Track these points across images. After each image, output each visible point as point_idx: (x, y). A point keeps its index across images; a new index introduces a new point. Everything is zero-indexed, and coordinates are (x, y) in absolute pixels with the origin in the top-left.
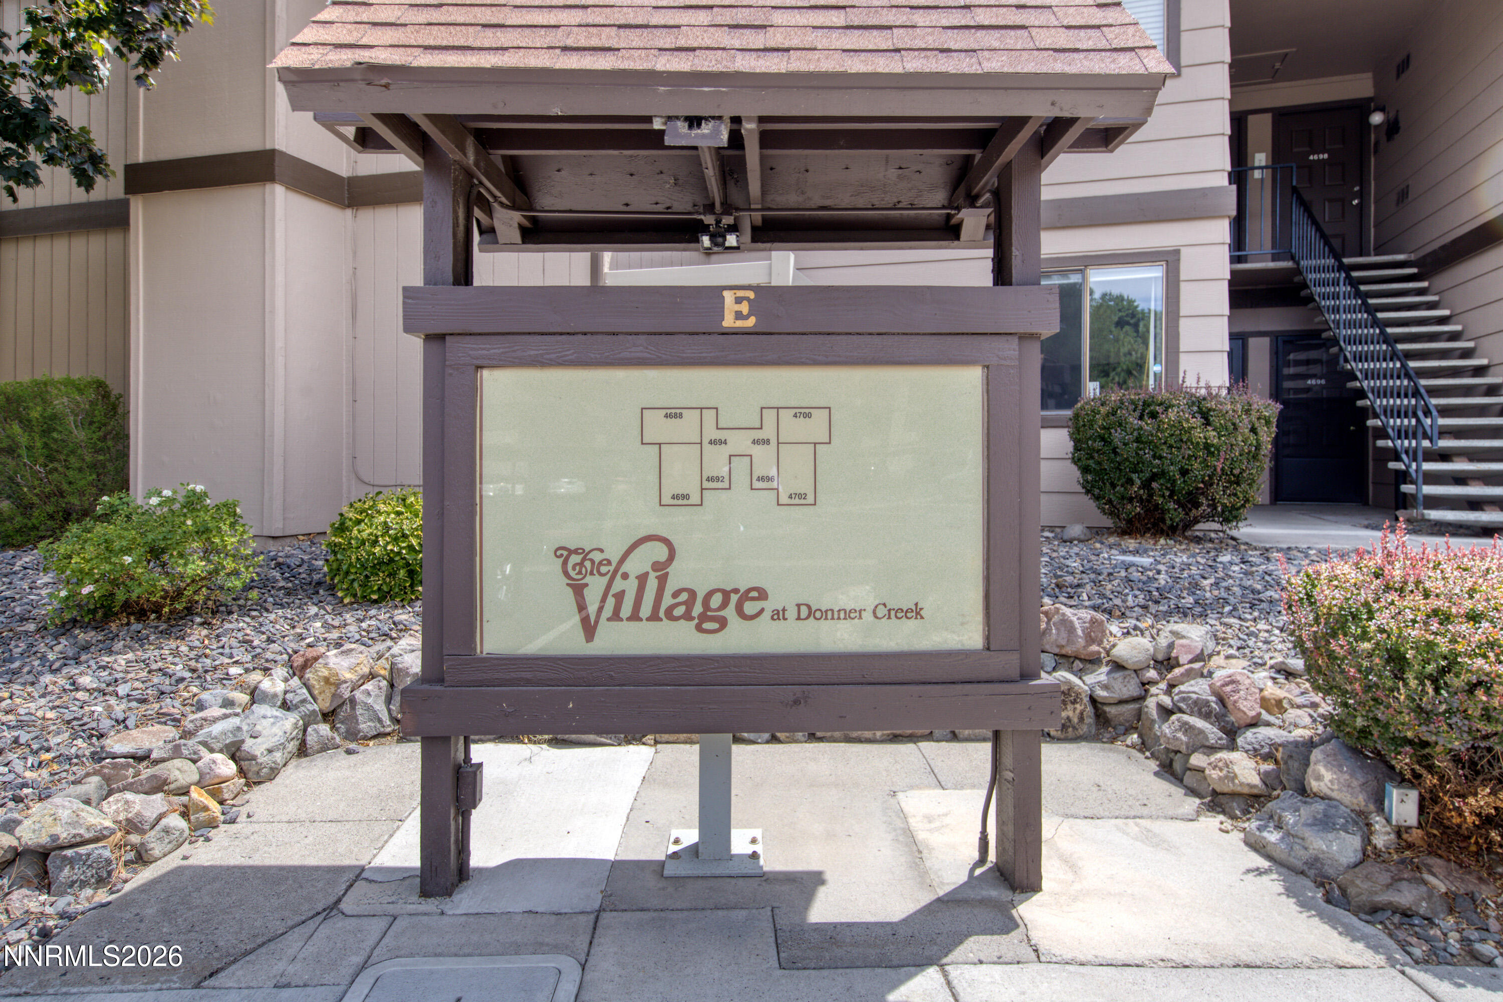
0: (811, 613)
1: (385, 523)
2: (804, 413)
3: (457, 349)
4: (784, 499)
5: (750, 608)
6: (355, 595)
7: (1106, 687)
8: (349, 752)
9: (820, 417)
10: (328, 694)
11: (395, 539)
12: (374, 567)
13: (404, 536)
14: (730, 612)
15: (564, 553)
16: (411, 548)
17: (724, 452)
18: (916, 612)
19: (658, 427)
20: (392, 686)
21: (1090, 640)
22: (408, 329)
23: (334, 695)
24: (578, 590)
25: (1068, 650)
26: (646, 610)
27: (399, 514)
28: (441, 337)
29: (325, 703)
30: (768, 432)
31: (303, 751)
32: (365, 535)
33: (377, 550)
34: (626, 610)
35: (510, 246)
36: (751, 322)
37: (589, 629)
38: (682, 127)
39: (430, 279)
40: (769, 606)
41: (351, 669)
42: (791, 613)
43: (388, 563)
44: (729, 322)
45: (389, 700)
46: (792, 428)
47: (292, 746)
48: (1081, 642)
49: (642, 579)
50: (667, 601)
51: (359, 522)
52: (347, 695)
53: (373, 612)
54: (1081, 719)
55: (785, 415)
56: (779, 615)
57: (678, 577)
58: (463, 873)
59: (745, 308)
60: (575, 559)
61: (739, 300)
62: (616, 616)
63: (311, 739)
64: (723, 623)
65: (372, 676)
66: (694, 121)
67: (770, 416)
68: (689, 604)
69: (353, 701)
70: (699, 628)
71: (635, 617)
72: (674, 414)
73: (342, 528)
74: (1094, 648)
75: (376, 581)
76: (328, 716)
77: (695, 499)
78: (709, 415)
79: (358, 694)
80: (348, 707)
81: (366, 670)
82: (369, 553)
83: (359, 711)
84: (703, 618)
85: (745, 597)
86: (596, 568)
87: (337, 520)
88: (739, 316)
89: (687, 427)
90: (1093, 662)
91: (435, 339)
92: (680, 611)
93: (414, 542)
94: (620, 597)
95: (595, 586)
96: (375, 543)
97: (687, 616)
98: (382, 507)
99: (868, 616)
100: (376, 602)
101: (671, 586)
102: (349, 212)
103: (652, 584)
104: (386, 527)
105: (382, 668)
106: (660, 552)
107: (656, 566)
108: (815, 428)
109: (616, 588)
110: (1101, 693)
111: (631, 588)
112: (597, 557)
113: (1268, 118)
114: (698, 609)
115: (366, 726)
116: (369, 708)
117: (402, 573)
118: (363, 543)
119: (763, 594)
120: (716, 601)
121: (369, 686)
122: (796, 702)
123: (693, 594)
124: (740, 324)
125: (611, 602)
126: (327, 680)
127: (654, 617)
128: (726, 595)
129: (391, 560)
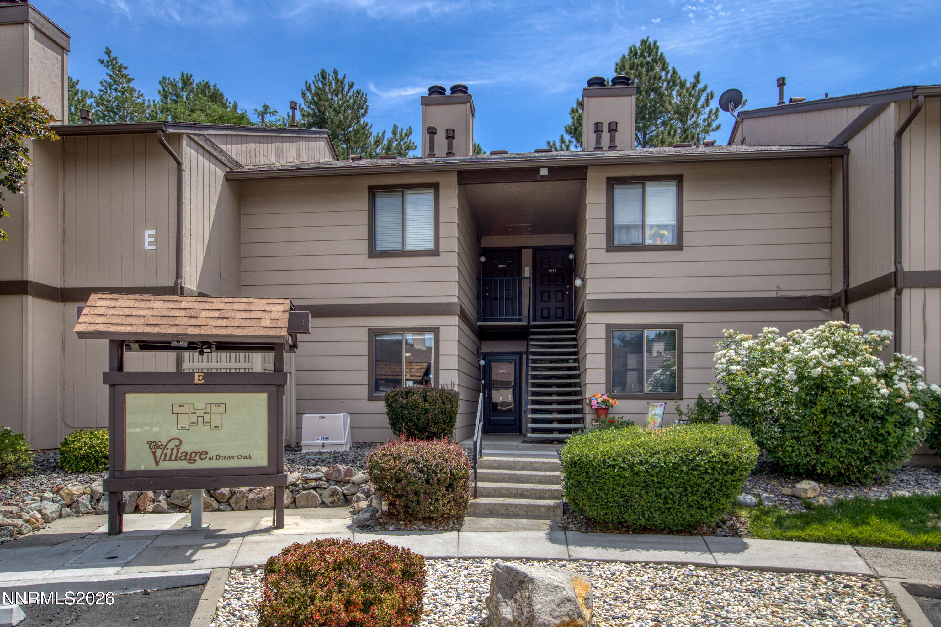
0: (220, 458)
1: (85, 442)
2: (218, 405)
3: (119, 389)
4: (213, 428)
5: (203, 457)
6: (72, 470)
7: (347, 490)
8: (77, 517)
9: (222, 406)
10: (69, 499)
11: (90, 448)
12: (81, 458)
13: (94, 447)
14: (197, 458)
15: (149, 443)
16: (96, 451)
17: (195, 416)
18: (250, 457)
19: (177, 409)
20: (92, 497)
21: (346, 475)
22: (104, 383)
23: (71, 499)
24: (154, 453)
25: (339, 479)
26: (173, 458)
27: (91, 438)
28: (114, 385)
29: (67, 501)
30: (208, 410)
31: (61, 516)
32: (77, 446)
33: (82, 452)
34: (168, 458)
35: (136, 350)
36: (203, 381)
37: (157, 463)
38: (175, 343)
39: (111, 369)
40: (208, 456)
41: (77, 491)
42: (214, 458)
43: (87, 457)
44: (196, 381)
45: (91, 502)
46: (214, 409)
47: (58, 513)
48: (343, 476)
49: (172, 449)
50: (179, 455)
51: (74, 441)
52: (76, 499)
53: (81, 475)
54: (339, 500)
55: (213, 406)
56: (211, 458)
57: (182, 449)
58: (120, 531)
59: (201, 378)
60: (153, 444)
61: (199, 376)
62: (165, 460)
63: (64, 512)
64: (195, 461)
65: (84, 494)
66: (178, 342)
67: (208, 406)
68: (186, 456)
69: (78, 501)
70: (189, 462)
71: (170, 459)
72: (181, 405)
73: (66, 444)
74: (348, 478)
75: (82, 464)
76: (69, 506)
77: (187, 428)
78: (191, 406)
79: (80, 499)
80: (76, 503)
81: (82, 491)
82: (79, 453)
83: (80, 505)
84: (190, 459)
85: (201, 454)
86: (159, 447)
87: (63, 441)
88: (199, 380)
89: (185, 409)
90: (347, 482)
91: (112, 386)
92: (183, 458)
93: (98, 449)
94: (166, 454)
95: (159, 452)
96: (81, 449)
97: (185, 459)
98: (83, 435)
99: (236, 458)
100: (81, 472)
101: (181, 451)
102: (61, 304)
103: (175, 451)
104: (86, 443)
105: (88, 491)
106: (177, 442)
107: (176, 446)
108: (221, 409)
109: (165, 452)
110: (346, 492)
111: (169, 452)
112: (159, 444)
113: (531, 250)
114: (188, 457)
115: (82, 510)
116: (83, 503)
117: (93, 461)
118: (76, 449)
119: (207, 453)
120: (193, 455)
121: (84, 497)
122: (215, 481)
123: (187, 453)
124: (200, 382)
125: (163, 456)
126: (68, 494)
127: (176, 459)
128: (196, 453)
129: (88, 456)
